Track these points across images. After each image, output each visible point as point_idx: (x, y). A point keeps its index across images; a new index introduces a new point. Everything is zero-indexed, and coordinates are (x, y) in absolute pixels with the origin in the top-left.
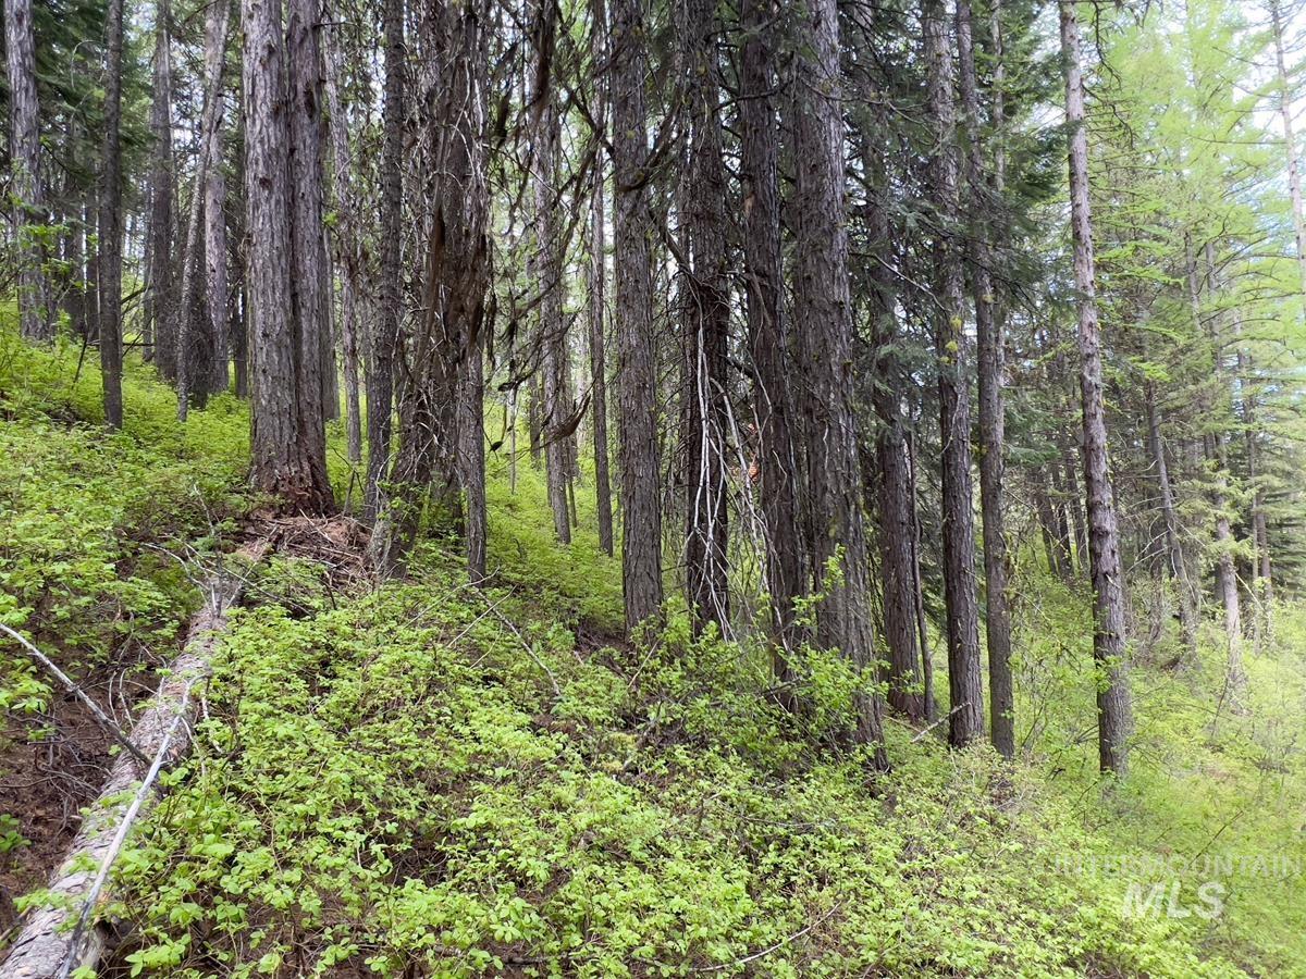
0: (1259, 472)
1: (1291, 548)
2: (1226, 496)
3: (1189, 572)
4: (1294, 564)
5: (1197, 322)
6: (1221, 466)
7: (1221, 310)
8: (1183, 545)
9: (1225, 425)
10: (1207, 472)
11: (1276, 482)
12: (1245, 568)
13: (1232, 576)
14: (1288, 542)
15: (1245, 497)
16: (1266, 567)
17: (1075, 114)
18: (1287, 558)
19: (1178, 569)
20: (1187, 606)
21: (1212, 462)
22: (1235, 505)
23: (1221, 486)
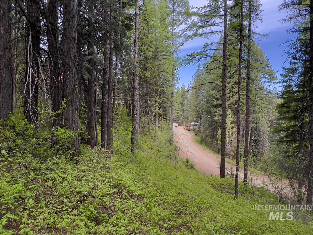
0: (163, 98)
1: (167, 112)
2: (158, 101)
3: (151, 116)
4: (167, 115)
5: (156, 66)
6: (157, 96)
7: (160, 65)
8: (150, 110)
9: (158, 88)
10: (155, 96)
11: (166, 100)
12: (160, 115)
13: (157, 117)
14: (166, 111)
15: (161, 102)
16: (163, 115)
17: (137, 13)
18: (166, 114)
19: (149, 115)
20: (150, 122)
21: (156, 95)
22: (159, 103)
23: (157, 99)
